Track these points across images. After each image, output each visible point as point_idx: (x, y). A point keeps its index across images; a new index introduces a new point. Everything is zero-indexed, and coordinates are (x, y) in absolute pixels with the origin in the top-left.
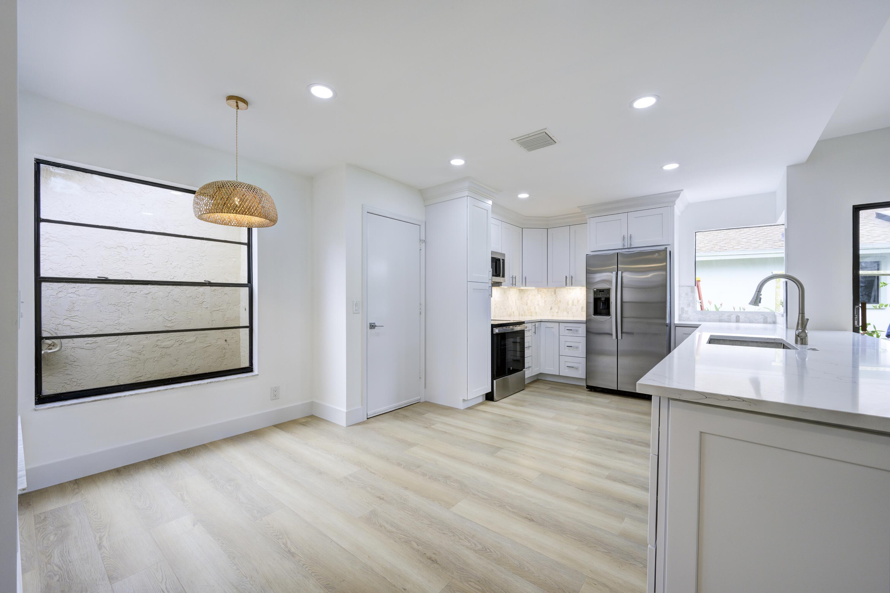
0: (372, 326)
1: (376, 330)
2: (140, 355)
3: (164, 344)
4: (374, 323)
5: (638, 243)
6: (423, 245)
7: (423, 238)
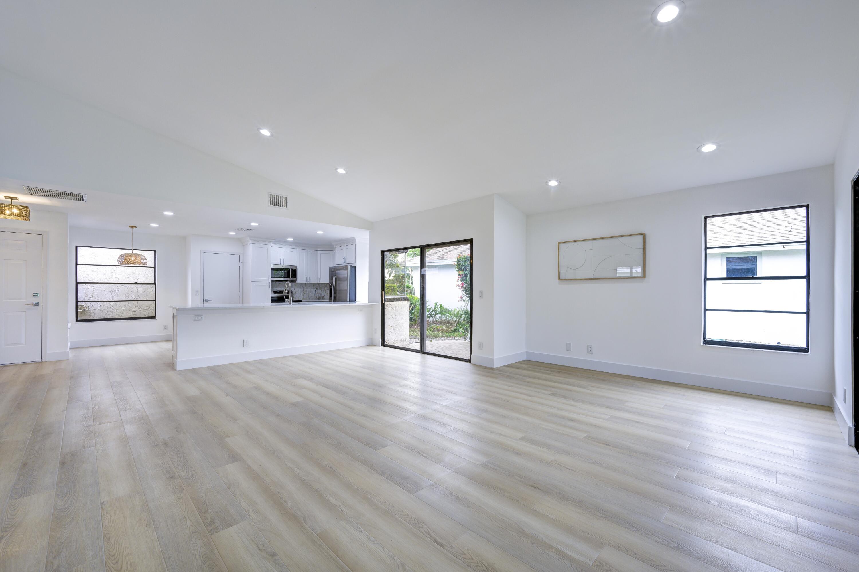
0: (207, 301)
2: (122, 314)
3: (133, 310)
5: (348, 261)
6: (241, 264)
7: (241, 261)
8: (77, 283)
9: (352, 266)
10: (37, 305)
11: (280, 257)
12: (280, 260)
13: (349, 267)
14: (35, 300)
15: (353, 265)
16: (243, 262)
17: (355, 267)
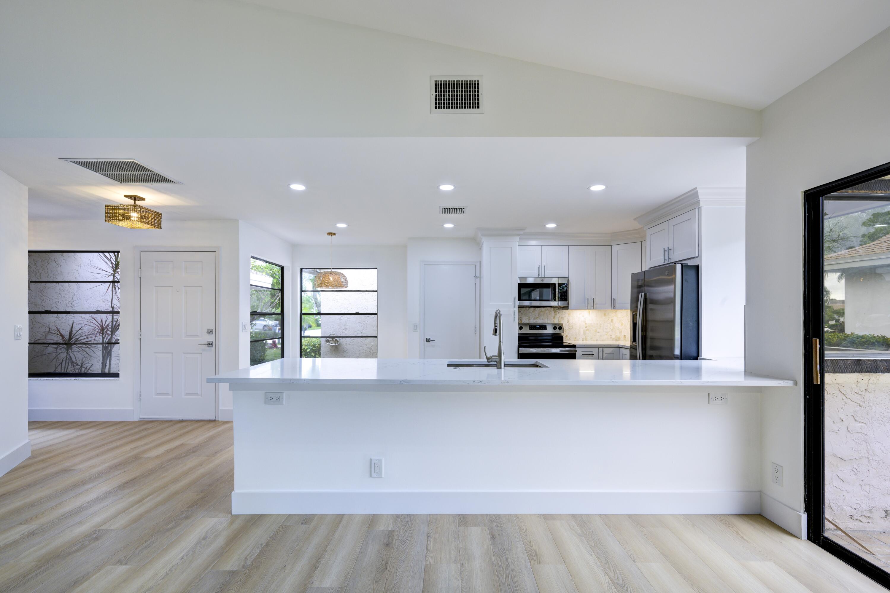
0: (428, 340)
1: (431, 343)
4: (430, 339)
5: (676, 256)
6: (478, 280)
7: (478, 275)
8: (302, 314)
9: (687, 266)
10: (210, 344)
11: (538, 264)
12: (539, 268)
13: (679, 267)
14: (210, 338)
15: (691, 263)
16: (480, 278)
17: (697, 268)
